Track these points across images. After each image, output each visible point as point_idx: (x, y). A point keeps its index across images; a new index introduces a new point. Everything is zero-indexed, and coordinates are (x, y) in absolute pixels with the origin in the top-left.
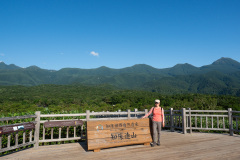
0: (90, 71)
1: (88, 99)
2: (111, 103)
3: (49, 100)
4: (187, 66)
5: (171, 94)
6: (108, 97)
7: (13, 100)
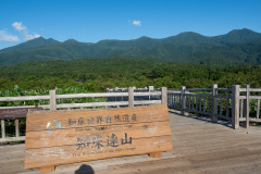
0: (130, 42)
1: (127, 73)
2: (152, 78)
3: (87, 75)
4: (246, 31)
5: (223, 67)
6: (149, 71)
7: (54, 75)
